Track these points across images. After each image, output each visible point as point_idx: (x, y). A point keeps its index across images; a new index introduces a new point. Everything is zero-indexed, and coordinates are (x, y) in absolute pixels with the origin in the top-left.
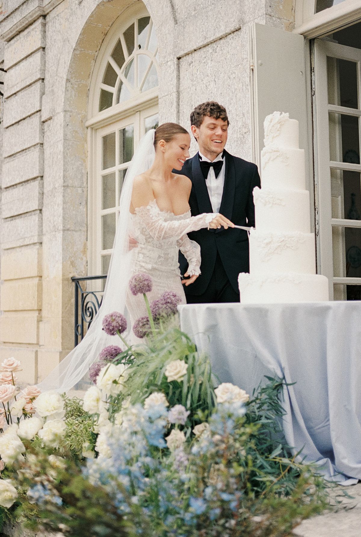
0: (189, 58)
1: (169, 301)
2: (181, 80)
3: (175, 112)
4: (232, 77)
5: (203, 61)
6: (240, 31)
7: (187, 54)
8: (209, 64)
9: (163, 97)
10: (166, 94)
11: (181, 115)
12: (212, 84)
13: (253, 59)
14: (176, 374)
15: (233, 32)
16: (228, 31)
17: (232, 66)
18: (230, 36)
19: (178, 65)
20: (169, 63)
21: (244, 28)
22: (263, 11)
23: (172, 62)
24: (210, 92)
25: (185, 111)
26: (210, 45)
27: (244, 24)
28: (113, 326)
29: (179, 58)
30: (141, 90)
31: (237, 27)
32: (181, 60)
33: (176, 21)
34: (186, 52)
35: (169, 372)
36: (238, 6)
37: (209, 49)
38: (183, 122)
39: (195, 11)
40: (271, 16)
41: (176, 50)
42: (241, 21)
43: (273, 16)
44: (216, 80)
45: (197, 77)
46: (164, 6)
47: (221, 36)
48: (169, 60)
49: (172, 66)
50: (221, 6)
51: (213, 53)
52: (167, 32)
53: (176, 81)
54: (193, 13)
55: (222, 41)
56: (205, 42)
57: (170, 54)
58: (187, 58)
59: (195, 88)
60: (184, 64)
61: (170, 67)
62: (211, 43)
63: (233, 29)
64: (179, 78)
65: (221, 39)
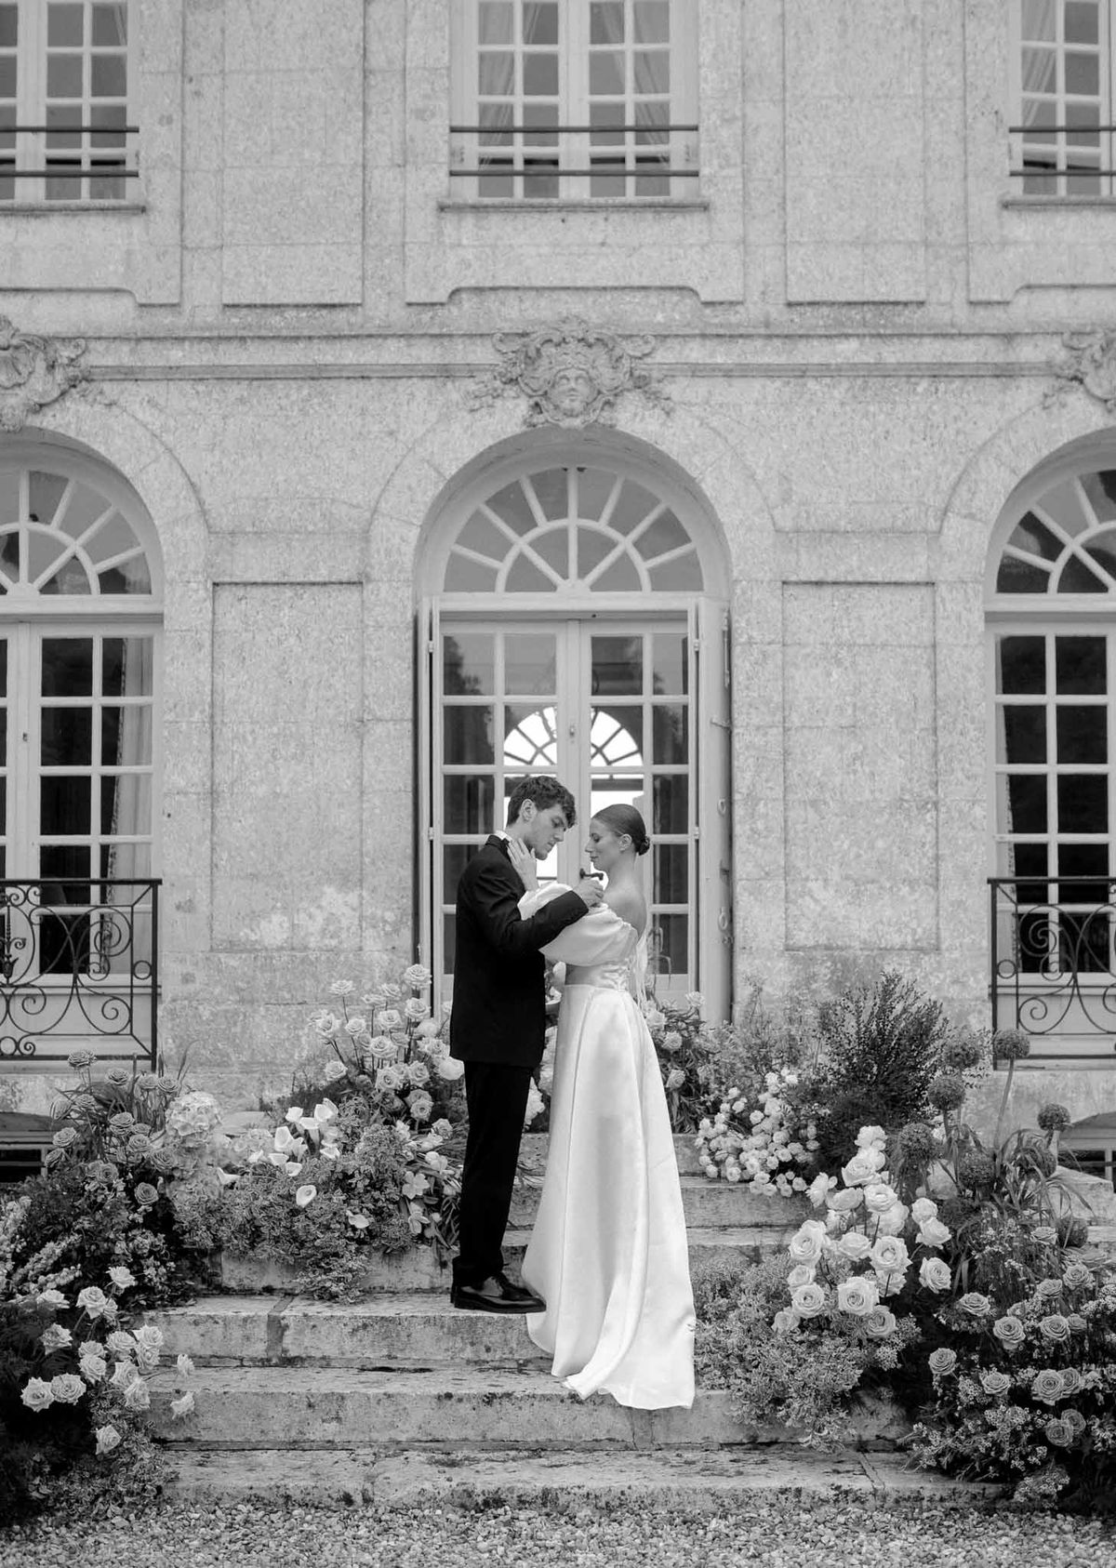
0: (241, 592)
3: (208, 661)
5: (272, 604)
6: (358, 586)
7: (237, 584)
8: (286, 611)
9: (176, 631)
10: (185, 628)
11: (218, 666)
12: (292, 640)
15: (341, 583)
16: (334, 579)
18: (335, 587)
19: (214, 592)
20: (193, 585)
21: (370, 587)
23: (200, 585)
25: (225, 661)
26: (290, 586)
27: (369, 579)
29: (215, 584)
31: (356, 579)
32: (219, 588)
33: (210, 529)
34: (237, 580)
36: (358, 554)
37: (289, 592)
38: (221, 678)
39: (253, 526)
41: (211, 569)
42: (363, 573)
44: (302, 637)
45: (256, 621)
46: (180, 495)
47: (319, 581)
48: (193, 579)
49: (200, 592)
51: (296, 599)
52: (188, 537)
53: (210, 614)
54: (250, 529)
55: (315, 589)
56: (286, 579)
57: (196, 573)
58: (234, 589)
59: (250, 635)
60: (226, 595)
61: (197, 591)
62: (292, 584)
63: (345, 580)
64: (214, 613)
65: (313, 584)
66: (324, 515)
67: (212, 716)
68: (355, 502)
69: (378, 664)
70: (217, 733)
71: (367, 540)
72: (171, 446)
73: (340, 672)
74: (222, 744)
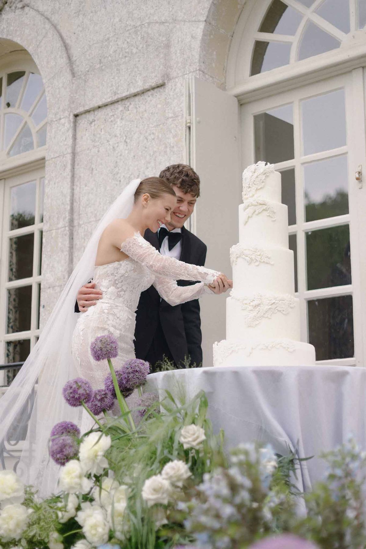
0: (90, 117)
1: (138, 369)
2: (77, 141)
3: (69, 177)
4: (150, 138)
5: (110, 120)
6: (162, 87)
7: (88, 111)
8: (118, 123)
9: (52, 159)
10: (57, 155)
11: (76, 180)
12: (122, 146)
13: (190, 115)
14: (194, 440)
15: (153, 89)
16: (147, 86)
17: (151, 125)
18: (149, 93)
19: (75, 122)
20: (63, 121)
21: (170, 84)
22: (196, 66)
23: (67, 119)
24: (119, 154)
25: (82, 175)
26: (120, 103)
27: (169, 79)
28: (79, 394)
29: (76, 116)
30: (8, 153)
31: (161, 82)
32: (78, 118)
33: (73, 74)
34: (87, 108)
35: (185, 438)
36: (162, 60)
37: (120, 107)
38: (78, 189)
39: (100, 63)
40: (203, 72)
41: (73, 106)
42: (166, 76)
43: (206, 74)
44: (128, 141)
45: (100, 138)
46: (58, 56)
47: (138, 92)
48: (62, 117)
49: (67, 124)
50: (137, 60)
51: (125, 111)
52: (61, 85)
53: (71, 141)
54: (98, 66)
55: (137, 99)
56: (115, 98)
57: (64, 111)
58: (88, 115)
59: (97, 150)
60: (83, 122)
61: (64, 125)
62: (122, 100)
63: (153, 85)
64: (75, 138)
65: (135, 95)
66: (143, 38)
67: (71, 221)
68: (163, 19)
69: (175, 149)
70: (75, 233)
71: (168, 46)
72: (56, 22)
73: (152, 164)
74: (78, 243)
